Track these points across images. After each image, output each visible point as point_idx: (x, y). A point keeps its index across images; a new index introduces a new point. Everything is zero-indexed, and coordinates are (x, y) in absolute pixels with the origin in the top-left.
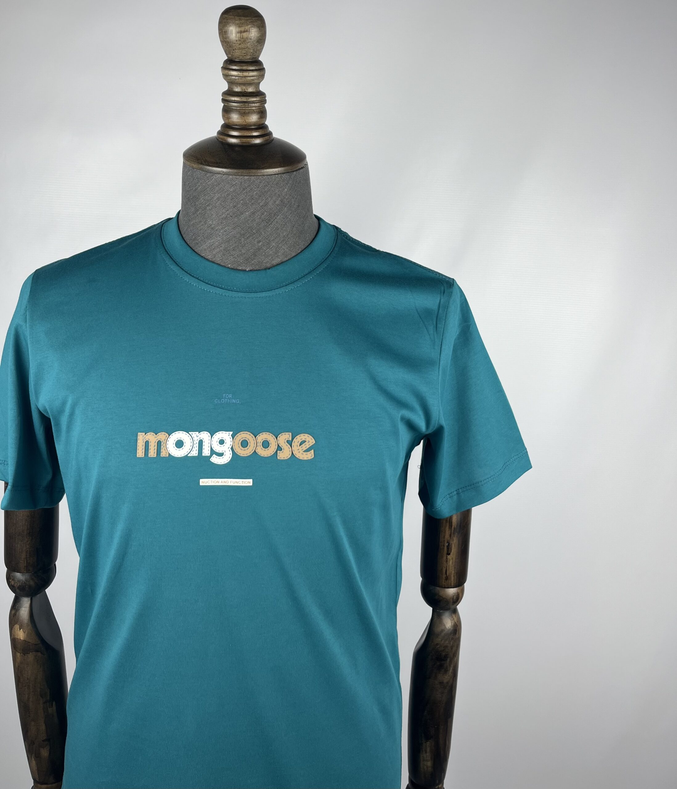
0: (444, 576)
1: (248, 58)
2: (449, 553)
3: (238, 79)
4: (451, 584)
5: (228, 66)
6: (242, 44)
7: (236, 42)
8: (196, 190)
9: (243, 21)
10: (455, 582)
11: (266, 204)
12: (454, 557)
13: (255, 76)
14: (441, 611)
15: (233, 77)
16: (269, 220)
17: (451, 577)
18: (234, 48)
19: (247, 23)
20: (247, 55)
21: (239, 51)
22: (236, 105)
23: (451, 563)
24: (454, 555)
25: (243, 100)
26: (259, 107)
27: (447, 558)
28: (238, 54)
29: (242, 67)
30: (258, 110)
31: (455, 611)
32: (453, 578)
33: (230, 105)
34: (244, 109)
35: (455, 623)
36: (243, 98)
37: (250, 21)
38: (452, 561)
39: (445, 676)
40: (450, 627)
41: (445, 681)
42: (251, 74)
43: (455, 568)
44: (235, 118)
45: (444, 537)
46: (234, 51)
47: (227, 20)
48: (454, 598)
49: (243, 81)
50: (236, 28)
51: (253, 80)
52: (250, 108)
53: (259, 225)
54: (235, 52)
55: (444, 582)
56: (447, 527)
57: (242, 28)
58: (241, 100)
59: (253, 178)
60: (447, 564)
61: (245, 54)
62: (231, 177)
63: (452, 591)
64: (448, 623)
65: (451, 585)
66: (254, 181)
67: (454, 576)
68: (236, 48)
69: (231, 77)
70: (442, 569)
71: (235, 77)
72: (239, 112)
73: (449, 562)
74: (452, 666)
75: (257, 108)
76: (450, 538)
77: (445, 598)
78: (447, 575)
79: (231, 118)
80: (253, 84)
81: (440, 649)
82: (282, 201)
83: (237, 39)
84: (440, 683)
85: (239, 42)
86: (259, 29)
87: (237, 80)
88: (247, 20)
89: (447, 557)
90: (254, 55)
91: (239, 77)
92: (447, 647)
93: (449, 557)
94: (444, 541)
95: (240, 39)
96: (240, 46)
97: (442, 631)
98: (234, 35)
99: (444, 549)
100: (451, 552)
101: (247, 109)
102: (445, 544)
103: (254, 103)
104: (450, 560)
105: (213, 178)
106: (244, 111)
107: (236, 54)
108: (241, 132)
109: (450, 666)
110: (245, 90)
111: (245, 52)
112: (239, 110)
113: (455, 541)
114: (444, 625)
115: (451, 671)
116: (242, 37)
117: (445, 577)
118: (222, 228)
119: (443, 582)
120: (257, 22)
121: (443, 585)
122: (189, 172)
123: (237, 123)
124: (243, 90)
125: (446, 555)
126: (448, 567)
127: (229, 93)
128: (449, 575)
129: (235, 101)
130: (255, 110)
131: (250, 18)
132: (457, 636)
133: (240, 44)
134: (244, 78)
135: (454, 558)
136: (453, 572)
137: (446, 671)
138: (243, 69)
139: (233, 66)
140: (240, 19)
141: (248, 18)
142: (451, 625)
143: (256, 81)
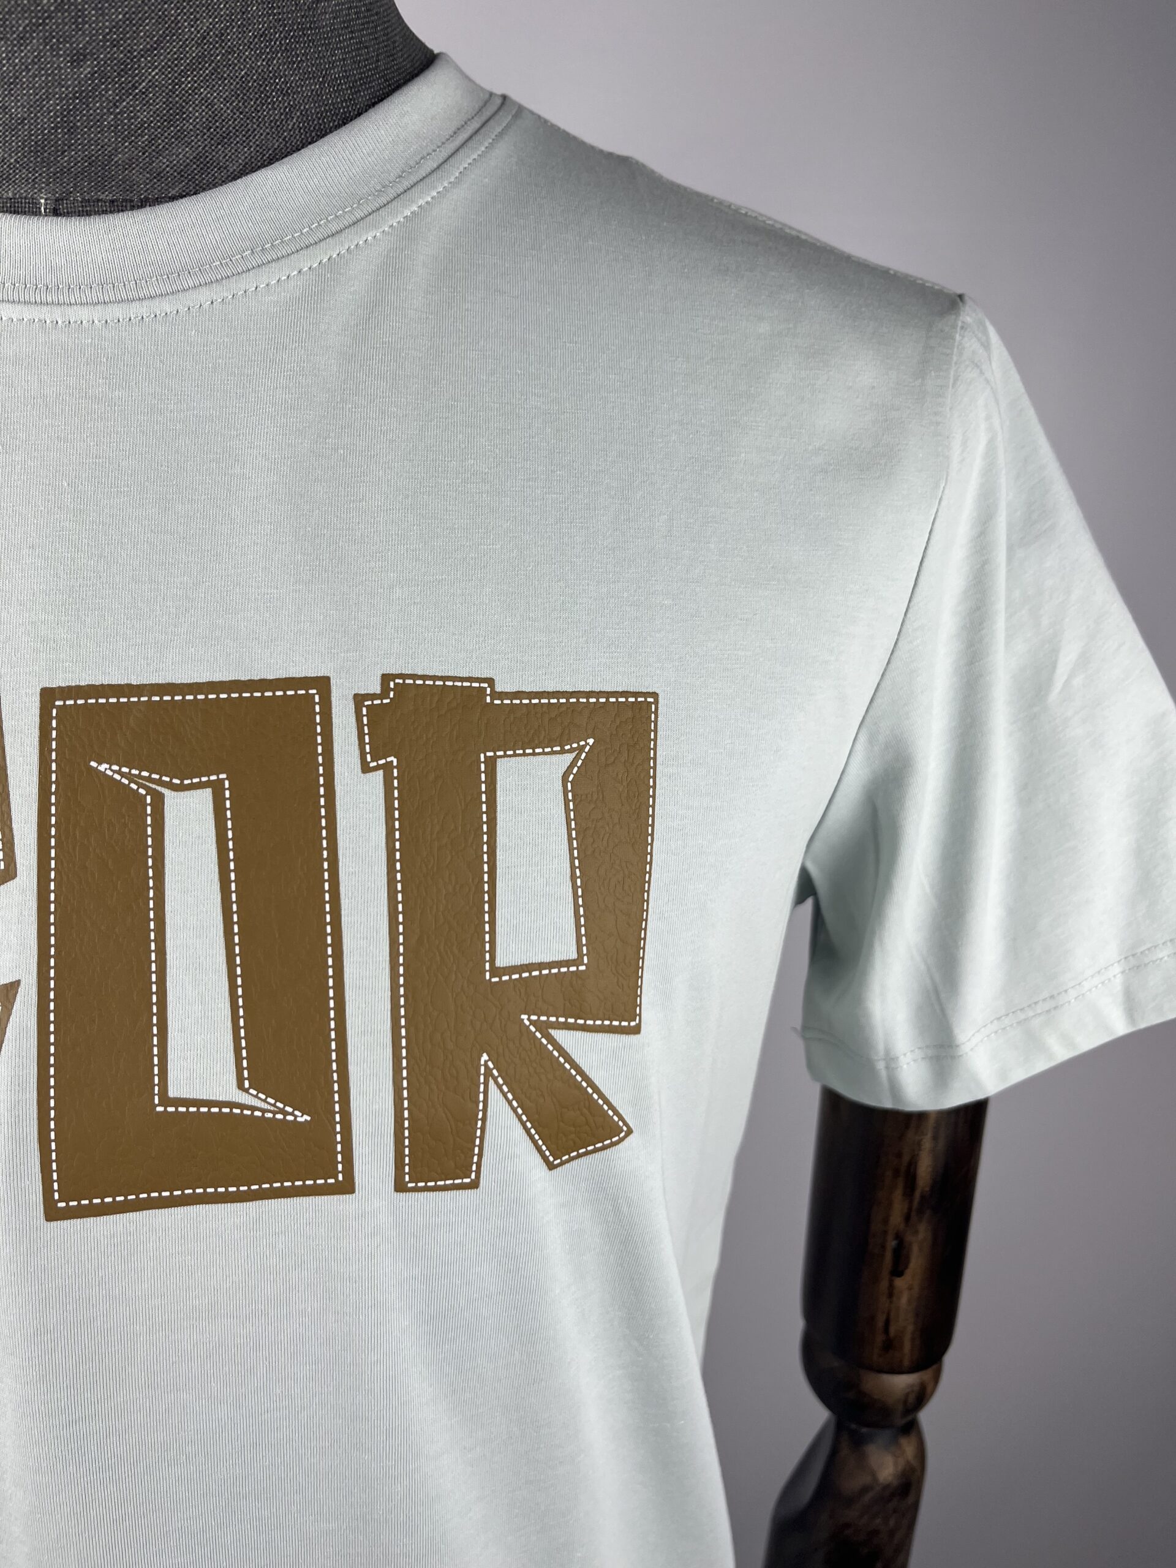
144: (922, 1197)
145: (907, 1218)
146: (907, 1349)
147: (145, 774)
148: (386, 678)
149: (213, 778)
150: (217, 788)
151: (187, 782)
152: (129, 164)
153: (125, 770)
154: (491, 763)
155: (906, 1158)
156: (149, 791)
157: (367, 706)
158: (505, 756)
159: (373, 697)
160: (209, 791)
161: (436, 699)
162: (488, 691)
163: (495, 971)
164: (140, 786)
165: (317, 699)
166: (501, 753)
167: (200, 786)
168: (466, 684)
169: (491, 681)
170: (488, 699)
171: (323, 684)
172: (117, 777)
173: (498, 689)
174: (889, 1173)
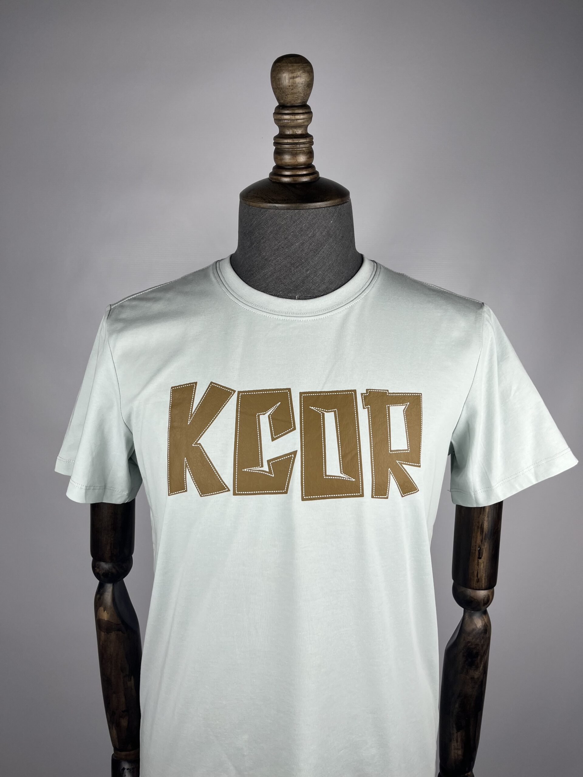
0: (476, 578)
1: (299, 102)
2: (480, 557)
3: (291, 122)
4: (482, 586)
5: (281, 111)
6: (294, 89)
7: (289, 88)
8: (251, 225)
9: (295, 67)
10: (486, 585)
11: (314, 235)
12: (485, 561)
13: (305, 119)
14: (472, 612)
15: (286, 121)
16: (317, 250)
17: (482, 580)
18: (287, 94)
19: (299, 69)
20: (298, 99)
21: (291, 96)
22: (289, 147)
23: (482, 566)
24: (485, 560)
25: (295, 142)
26: (308, 147)
27: (478, 562)
28: (289, 99)
29: (293, 111)
30: (307, 150)
31: (485, 612)
32: (483, 581)
33: (283, 147)
34: (295, 150)
35: (486, 623)
36: (295, 140)
37: (301, 67)
38: (483, 565)
39: (476, 672)
40: (481, 627)
41: (476, 677)
42: (302, 117)
43: (486, 571)
44: (287, 159)
45: (476, 542)
46: (286, 97)
47: (280, 67)
48: (485, 600)
49: (295, 124)
50: (289, 74)
51: (303, 122)
52: (301, 149)
53: (308, 255)
54: (288, 97)
55: (476, 584)
56: (479, 533)
57: (295, 74)
58: (293, 142)
59: (302, 211)
60: (478, 567)
61: (297, 99)
62: (283, 211)
63: (482, 594)
64: (479, 623)
65: (482, 588)
66: (303, 214)
67: (485, 579)
68: (289, 93)
69: (284, 121)
70: (473, 572)
71: (288, 121)
72: (292, 153)
73: (480, 566)
74: (482, 663)
75: (306, 149)
76: (482, 543)
77: (476, 599)
78: (479, 578)
79: (284, 159)
80: (303, 126)
81: (471, 647)
82: (328, 232)
83: (290, 84)
84: (471, 678)
85: (291, 88)
86: (309, 74)
87: (289, 124)
88: (299, 66)
89: (478, 560)
90: (304, 99)
91: (291, 121)
92: (477, 645)
93: (480, 561)
94: (476, 546)
95: (292, 84)
96: (293, 91)
97: (473, 630)
98: (287, 81)
99: (475, 553)
100: (482, 556)
101: (298, 149)
102: (477, 549)
103: (305, 144)
104: (481, 564)
105: (267, 213)
106: (296, 152)
107: (288, 99)
108: (293, 171)
109: (481, 663)
110: (296, 132)
111: (296, 96)
112: (291, 151)
113: (486, 546)
114: (476, 625)
115: (481, 668)
116: (294, 82)
117: (477, 580)
118: (275, 259)
119: (474, 584)
120: (307, 68)
121: (475, 587)
122: (245, 209)
123: (289, 164)
124: (294, 132)
125: (477, 559)
126: (479, 569)
127: (281, 136)
128: (480, 578)
129: (288, 143)
130: (305, 151)
131: (301, 64)
132: (487, 635)
133: (292, 89)
134: (296, 121)
135: (485, 563)
136: (484, 575)
137: (477, 667)
138: (295, 112)
139: (285, 110)
140: (292, 66)
141: (299, 64)
142: (482, 625)
143: (305, 123)
144: (485, 534)
145: (482, 541)
146: (484, 582)
147: (320, 409)
148: (367, 390)
149: (334, 410)
150: (335, 412)
151: (329, 411)
152: (314, 290)
153: (316, 408)
154: (389, 407)
155: (480, 523)
156: (321, 412)
157: (364, 396)
158: (391, 406)
159: (365, 394)
160: (333, 412)
161: (377, 394)
162: (387, 392)
163: (391, 451)
164: (319, 411)
165: (354, 394)
166: (390, 405)
167: (332, 411)
168: (383, 391)
169: (388, 391)
170: (387, 394)
171: (355, 391)
172: (315, 410)
173: (389, 392)
174: (476, 528)
